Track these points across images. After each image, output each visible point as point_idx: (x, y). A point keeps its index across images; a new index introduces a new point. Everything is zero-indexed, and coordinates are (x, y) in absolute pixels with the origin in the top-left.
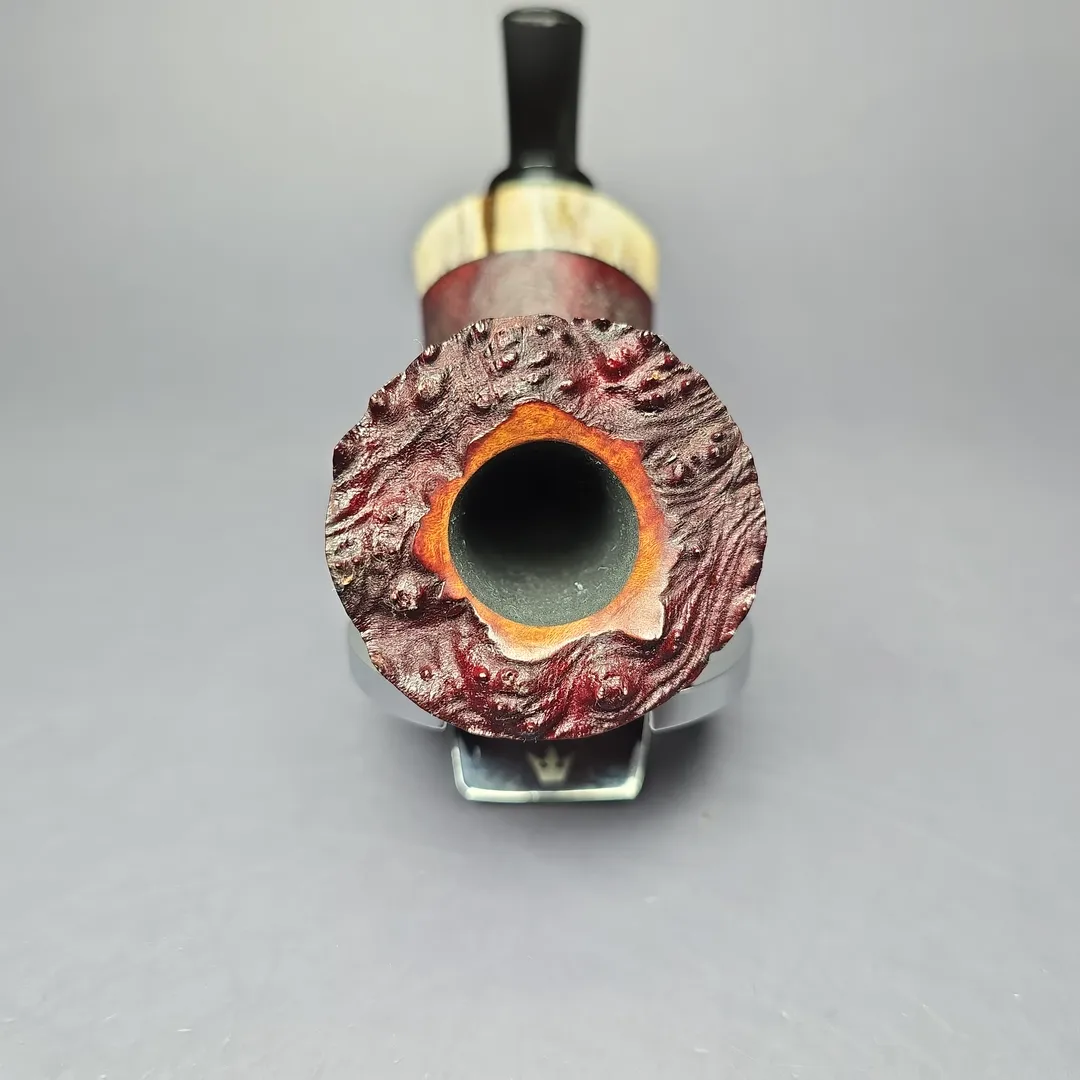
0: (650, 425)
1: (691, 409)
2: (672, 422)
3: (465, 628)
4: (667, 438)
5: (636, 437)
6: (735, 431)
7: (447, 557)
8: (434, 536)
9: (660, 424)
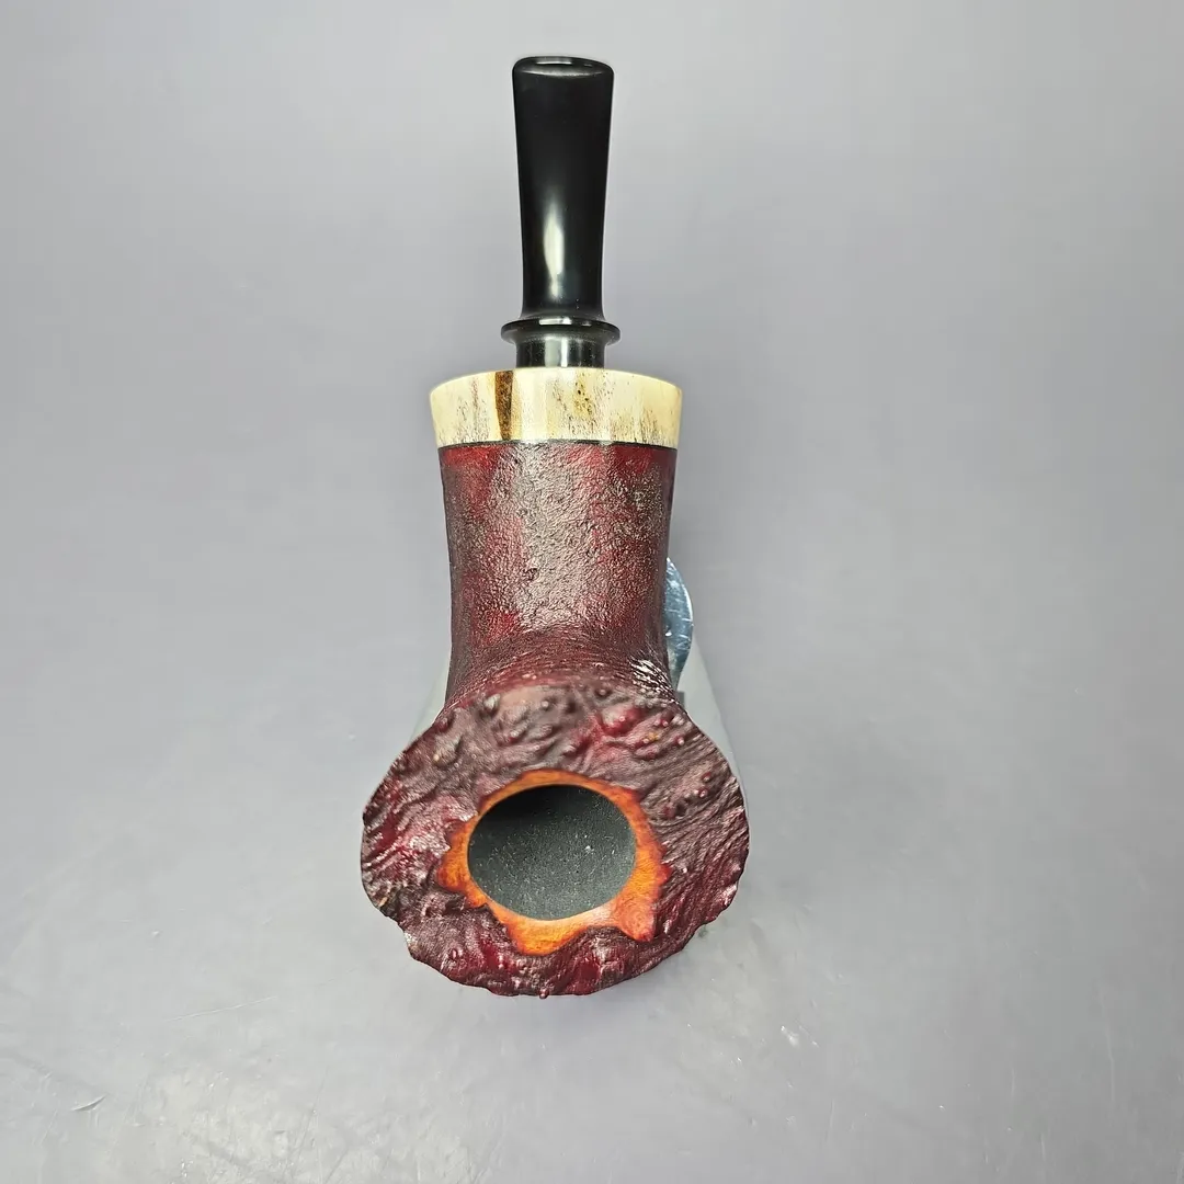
0: (645, 772)
1: (683, 754)
2: (667, 767)
3: (486, 924)
4: (661, 781)
5: (633, 786)
6: (724, 767)
7: (467, 877)
8: (455, 866)
9: (656, 770)
